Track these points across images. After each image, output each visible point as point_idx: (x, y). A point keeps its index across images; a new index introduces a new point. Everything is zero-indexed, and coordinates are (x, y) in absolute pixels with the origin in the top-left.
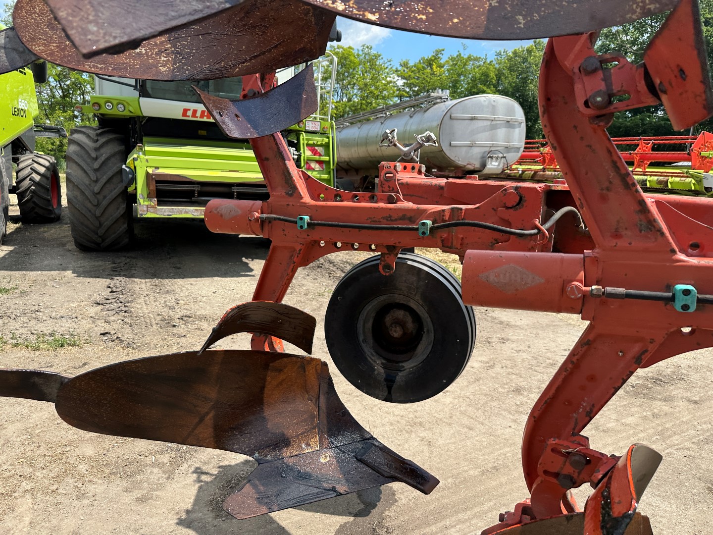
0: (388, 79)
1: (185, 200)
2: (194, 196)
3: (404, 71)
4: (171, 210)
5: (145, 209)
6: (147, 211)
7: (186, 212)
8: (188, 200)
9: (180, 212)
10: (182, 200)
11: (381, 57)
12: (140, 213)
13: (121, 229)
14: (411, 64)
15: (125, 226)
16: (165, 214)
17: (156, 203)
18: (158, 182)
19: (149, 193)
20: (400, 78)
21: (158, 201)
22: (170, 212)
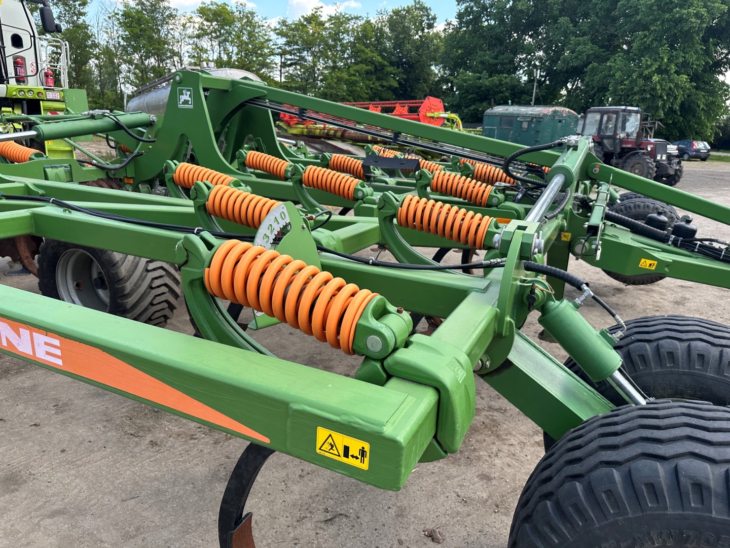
0: (266, 38)
3: (282, 29)
11: (256, 14)
14: (289, 22)
20: (280, 37)
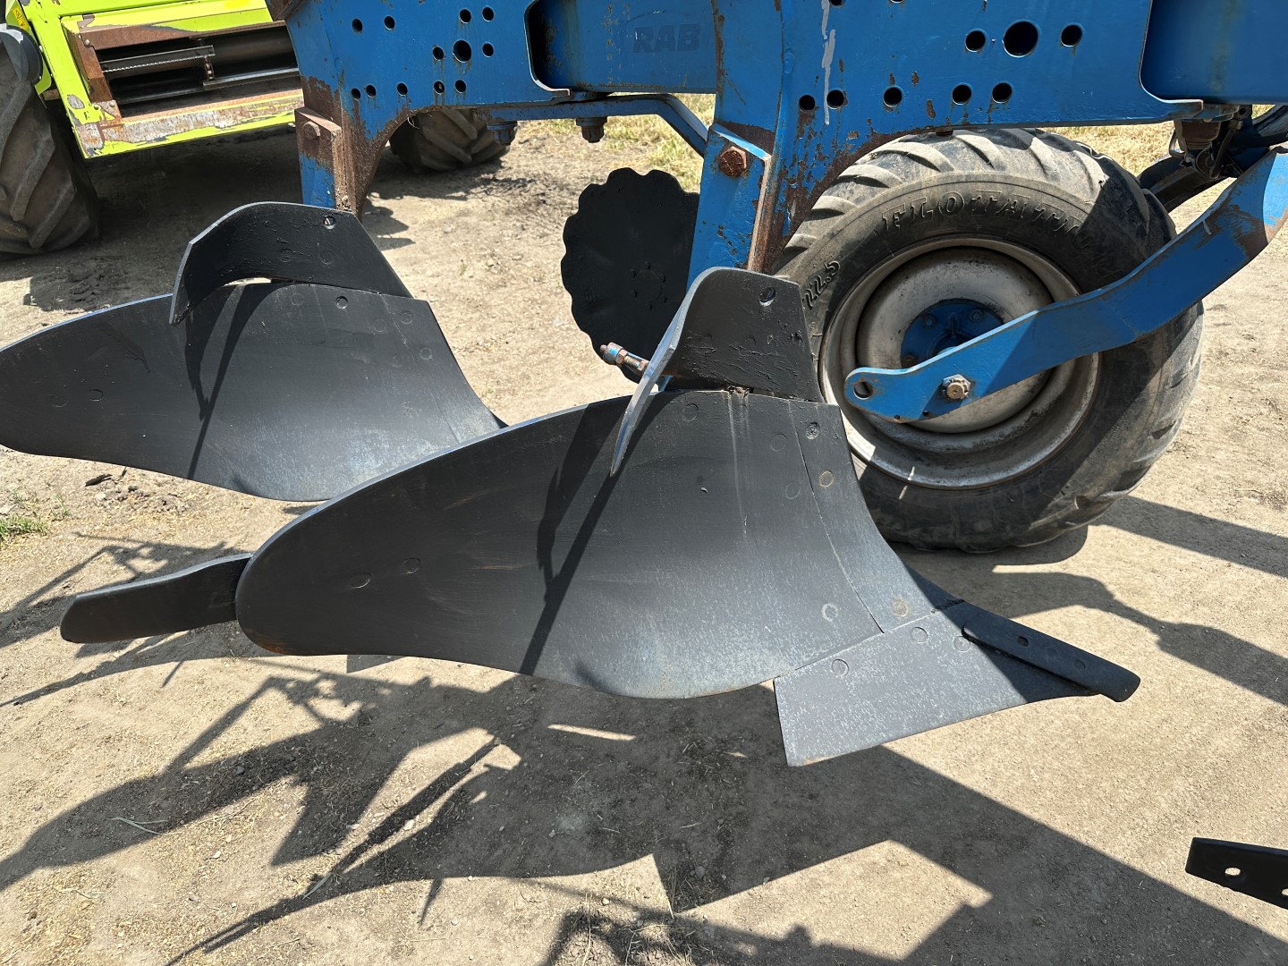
1: (186, 91)
2: (205, 77)
4: (161, 126)
5: (96, 134)
6: (104, 140)
7: (200, 124)
8: (194, 90)
9: (185, 126)
10: (178, 93)
12: (87, 146)
13: (62, 196)
15: (69, 185)
16: (149, 138)
17: (117, 113)
18: (103, 54)
19: (92, 89)
21: (120, 107)
22: (161, 130)
